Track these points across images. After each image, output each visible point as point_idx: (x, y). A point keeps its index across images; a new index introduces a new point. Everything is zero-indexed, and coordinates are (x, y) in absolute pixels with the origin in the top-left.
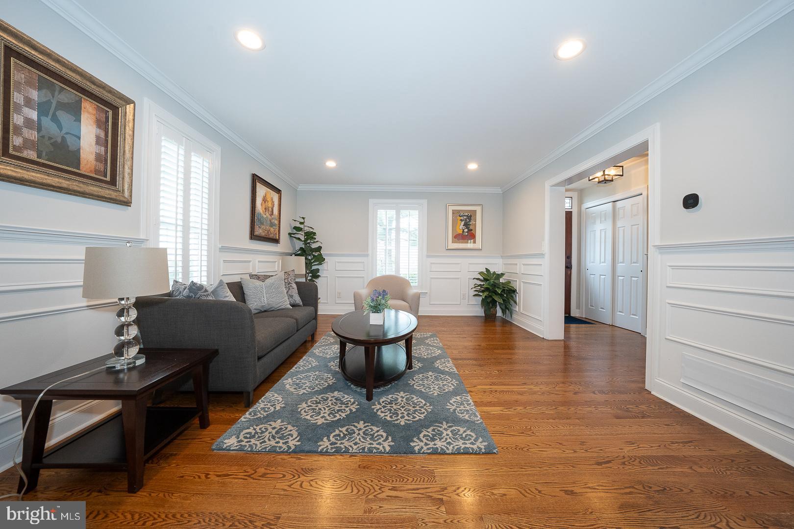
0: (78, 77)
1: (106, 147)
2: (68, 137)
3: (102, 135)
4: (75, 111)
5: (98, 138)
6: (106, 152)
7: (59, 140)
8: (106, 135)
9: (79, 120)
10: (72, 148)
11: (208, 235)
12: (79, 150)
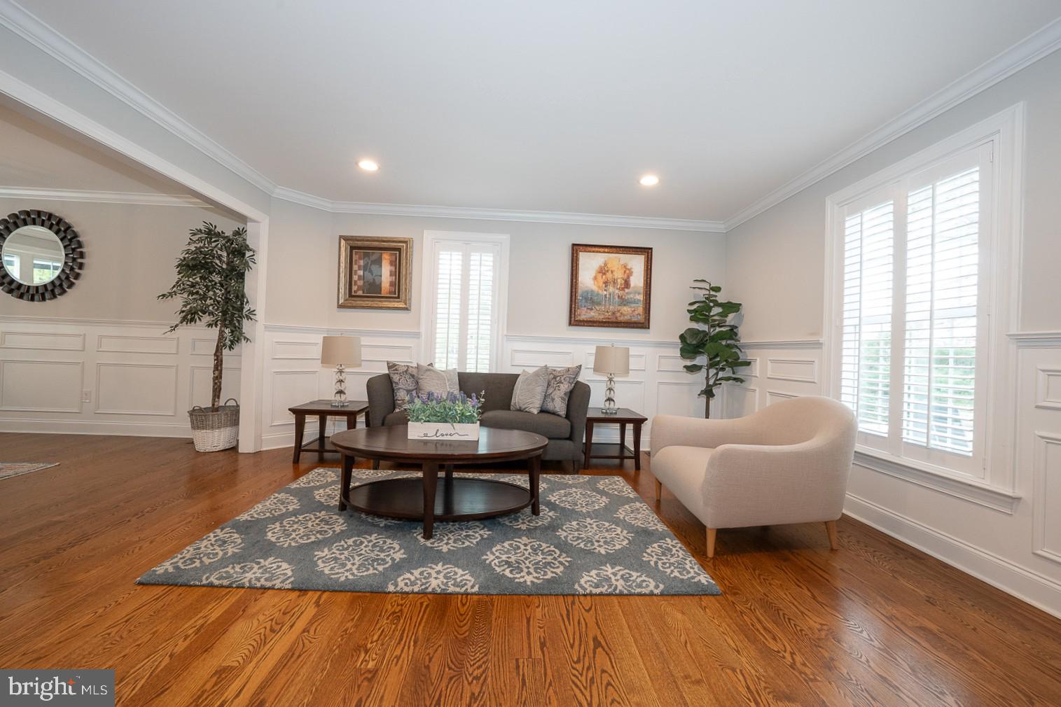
0: (377, 243)
1: (396, 276)
2: (376, 278)
3: (393, 269)
4: (379, 262)
5: (391, 272)
6: (396, 279)
7: (372, 281)
8: (396, 269)
9: (381, 266)
10: (378, 283)
11: (491, 325)
12: (381, 284)
